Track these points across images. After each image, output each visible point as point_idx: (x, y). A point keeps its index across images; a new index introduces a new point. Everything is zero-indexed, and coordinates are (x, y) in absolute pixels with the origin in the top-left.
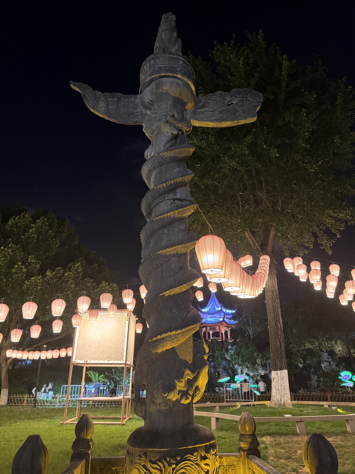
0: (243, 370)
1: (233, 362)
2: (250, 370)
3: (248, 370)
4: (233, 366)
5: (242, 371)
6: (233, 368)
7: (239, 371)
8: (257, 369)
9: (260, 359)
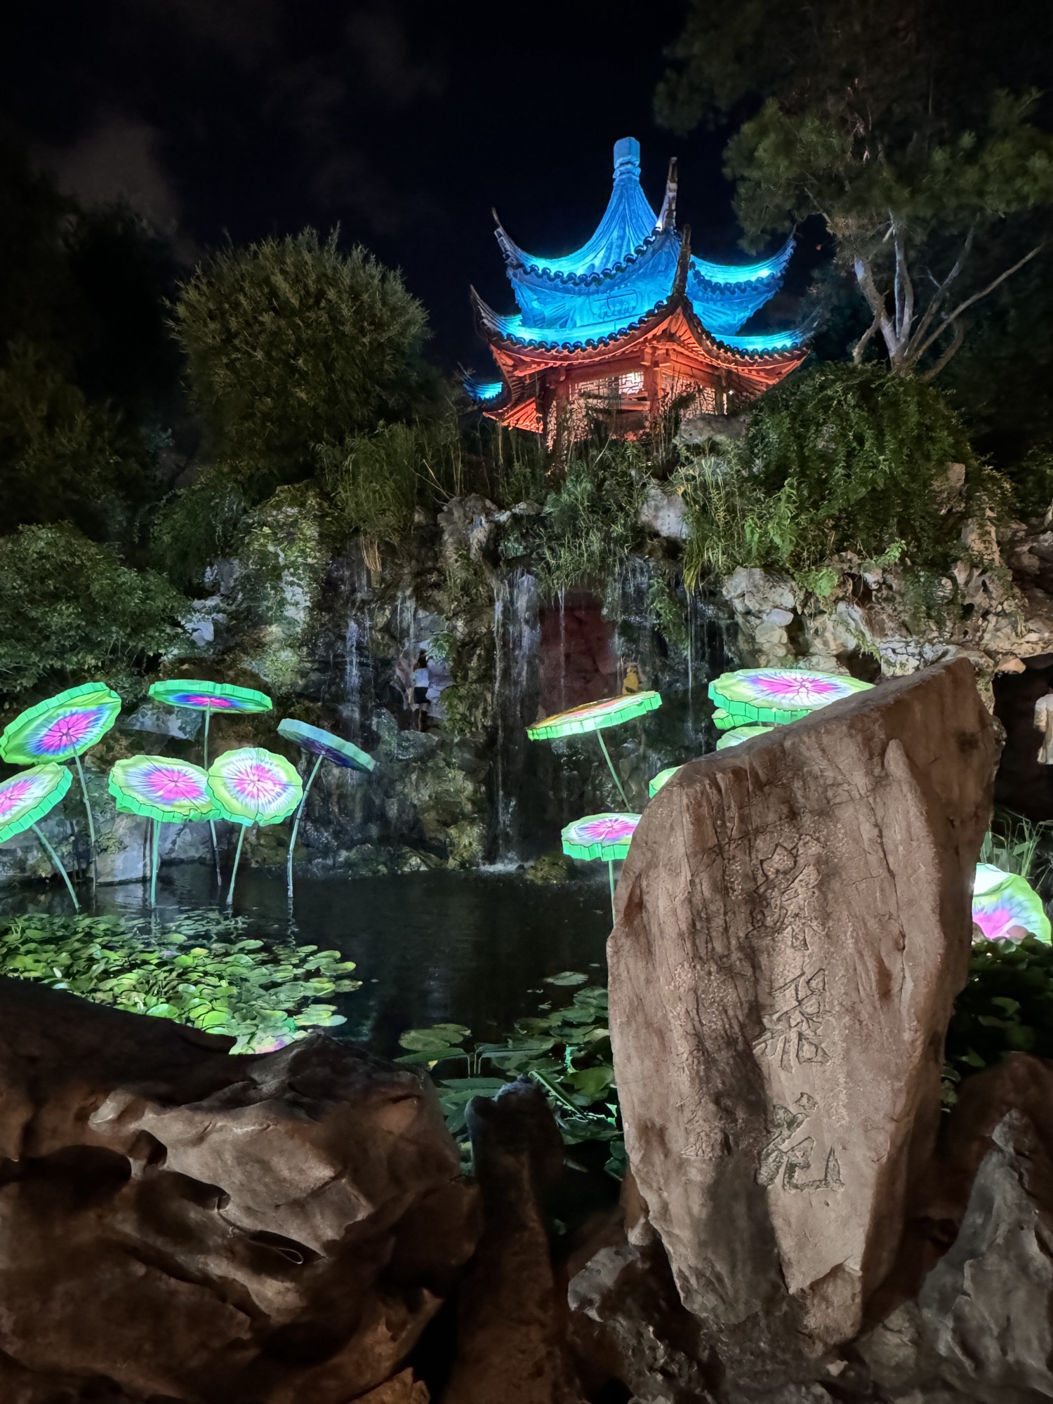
0: (811, 624)
1: (716, 556)
2: (889, 624)
3: (870, 622)
4: (711, 593)
5: (796, 630)
6: (710, 611)
7: (772, 632)
8: (968, 610)
9: (998, 522)
